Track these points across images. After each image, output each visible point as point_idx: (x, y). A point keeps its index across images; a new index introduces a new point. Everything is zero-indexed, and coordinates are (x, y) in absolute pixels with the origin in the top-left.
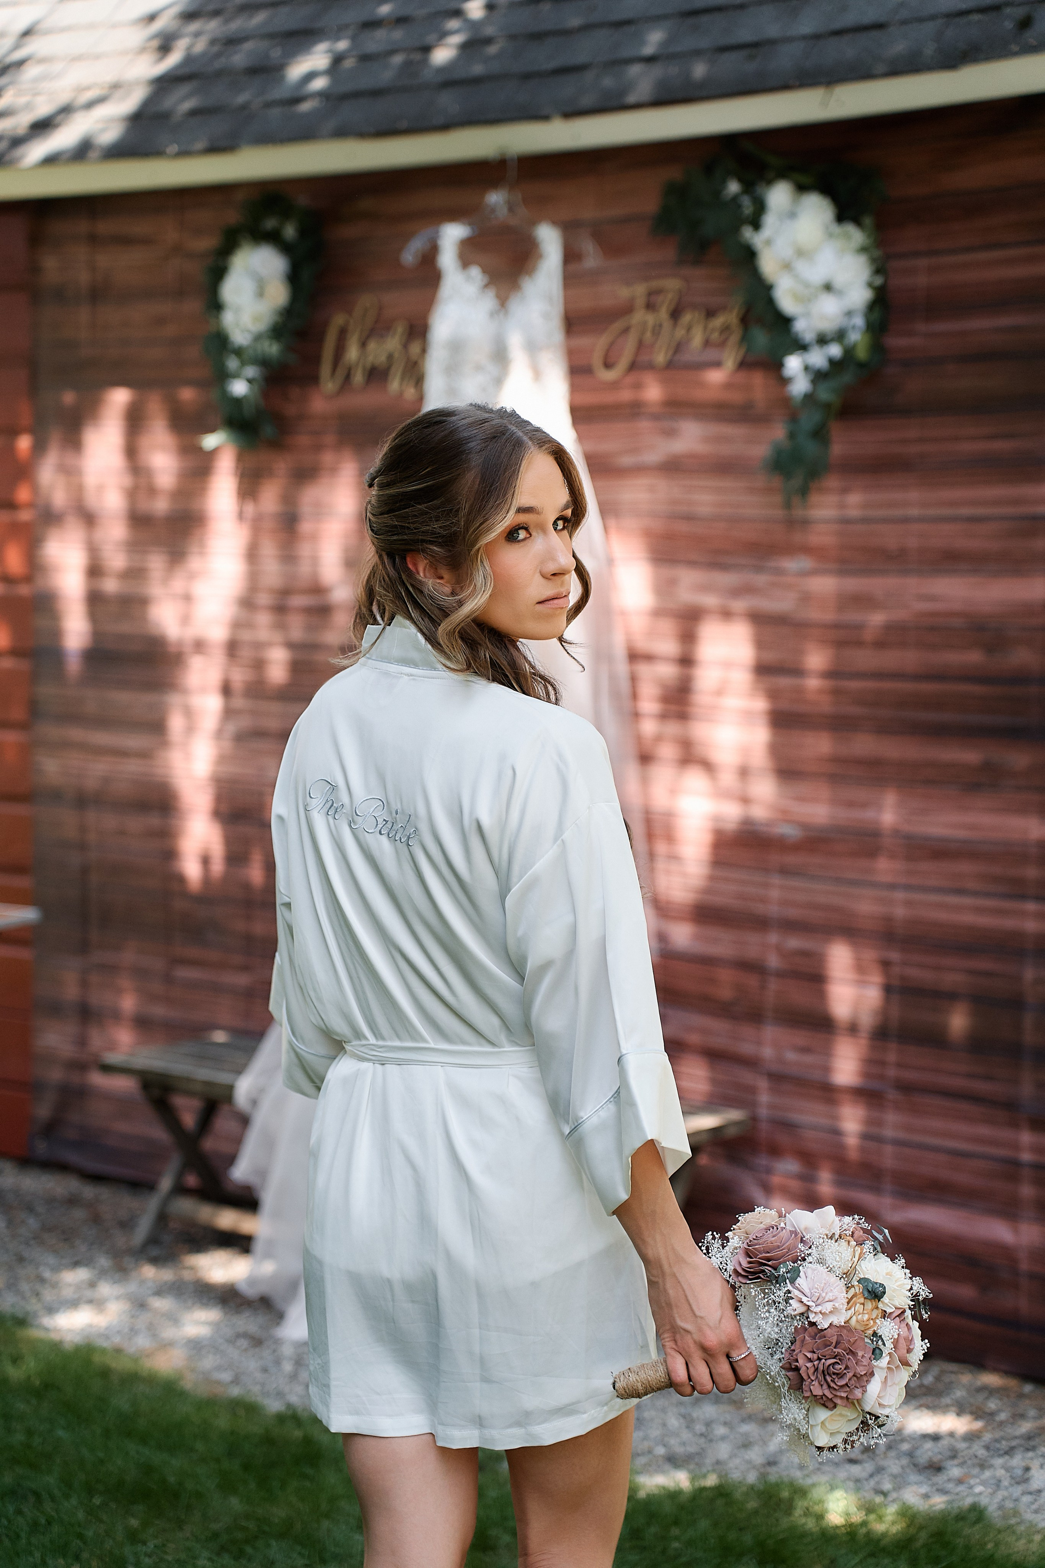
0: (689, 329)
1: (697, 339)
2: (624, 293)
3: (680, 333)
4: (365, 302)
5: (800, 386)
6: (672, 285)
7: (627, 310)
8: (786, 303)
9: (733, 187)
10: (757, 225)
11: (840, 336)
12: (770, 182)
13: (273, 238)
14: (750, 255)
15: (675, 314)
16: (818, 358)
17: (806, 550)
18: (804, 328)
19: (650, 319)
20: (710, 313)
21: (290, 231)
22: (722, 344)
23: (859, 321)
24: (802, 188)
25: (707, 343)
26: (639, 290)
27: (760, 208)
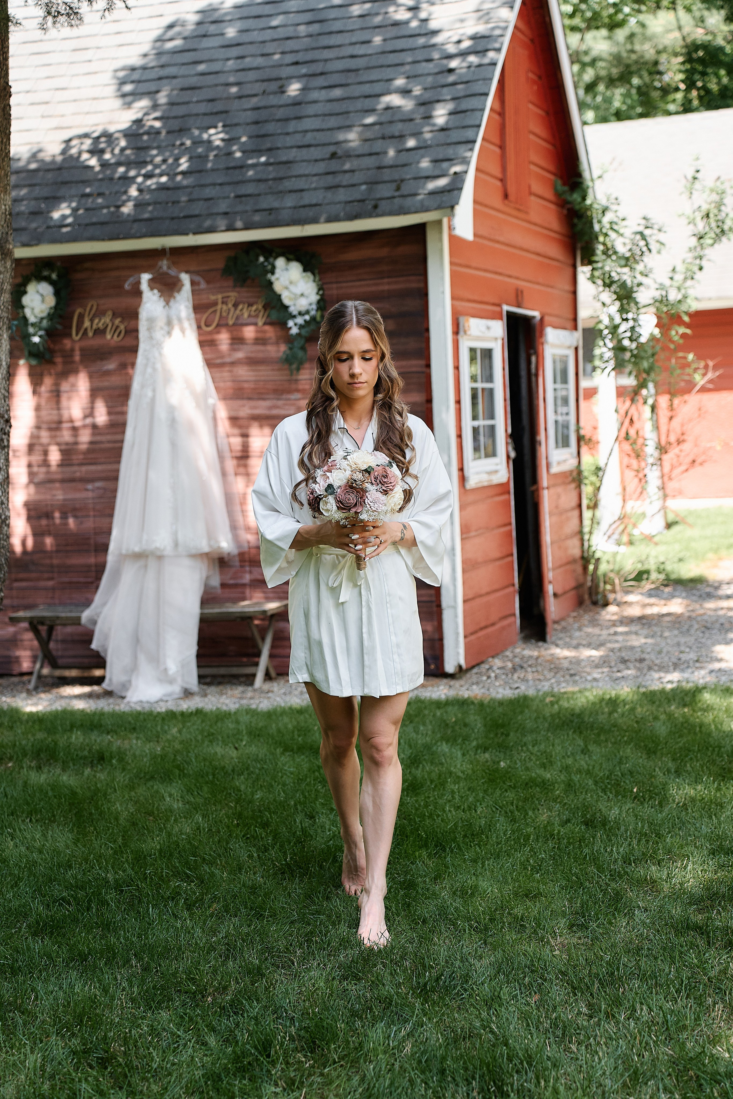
0: (241, 310)
1: (246, 315)
2: (213, 298)
3: (238, 312)
4: (92, 304)
5: (295, 331)
6: (233, 295)
7: (215, 304)
8: (286, 301)
9: (262, 259)
10: (273, 273)
11: (307, 312)
12: (276, 258)
13: (47, 279)
14: (270, 283)
15: (235, 305)
16: (300, 320)
17: (298, 391)
18: (293, 310)
19: (225, 307)
20: (250, 305)
21: (54, 276)
22: (257, 316)
23: (314, 307)
24: (289, 260)
25: (249, 316)
26: (220, 297)
27: (274, 267)
